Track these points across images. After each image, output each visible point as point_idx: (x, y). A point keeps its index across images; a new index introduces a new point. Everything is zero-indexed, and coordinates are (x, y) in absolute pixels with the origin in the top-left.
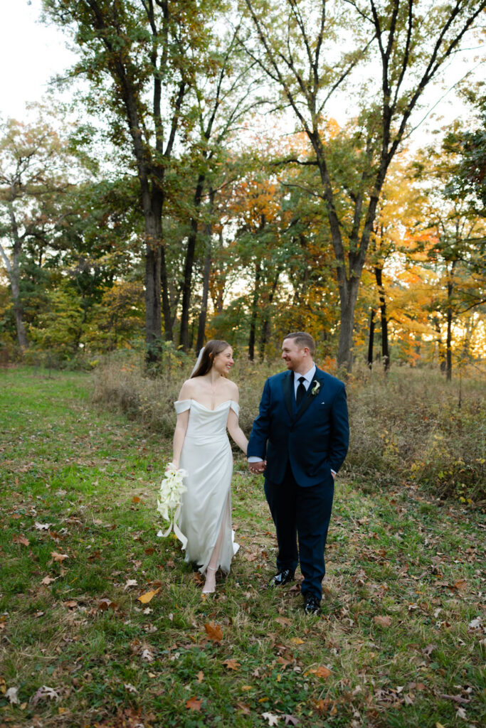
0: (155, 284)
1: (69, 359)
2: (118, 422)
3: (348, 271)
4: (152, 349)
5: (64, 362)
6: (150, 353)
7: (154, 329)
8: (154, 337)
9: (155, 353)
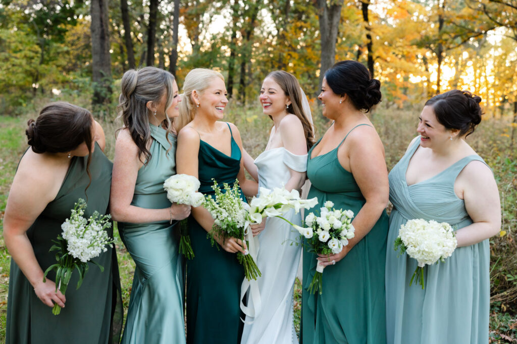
0: (102, 12)
1: (24, 105)
4: (99, 89)
6: (97, 94)
7: (102, 65)
8: (102, 75)
9: (102, 94)
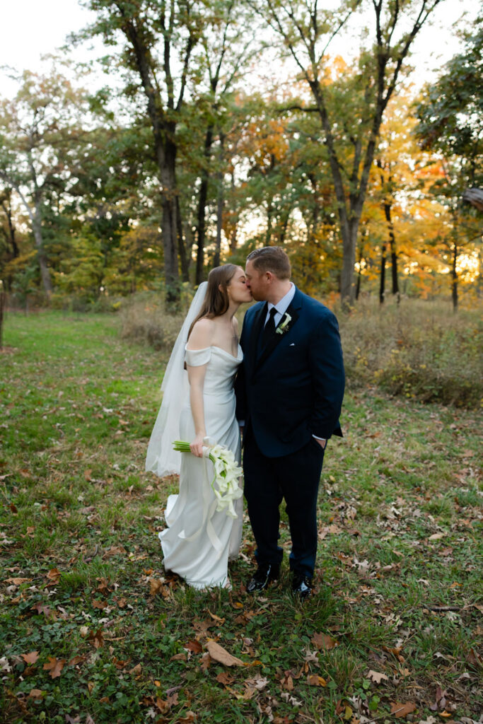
0: (172, 231)
1: (93, 302)
2: (147, 352)
3: (349, 212)
4: (171, 290)
5: (88, 305)
6: (169, 293)
7: (173, 272)
8: (172, 279)
9: (174, 294)
